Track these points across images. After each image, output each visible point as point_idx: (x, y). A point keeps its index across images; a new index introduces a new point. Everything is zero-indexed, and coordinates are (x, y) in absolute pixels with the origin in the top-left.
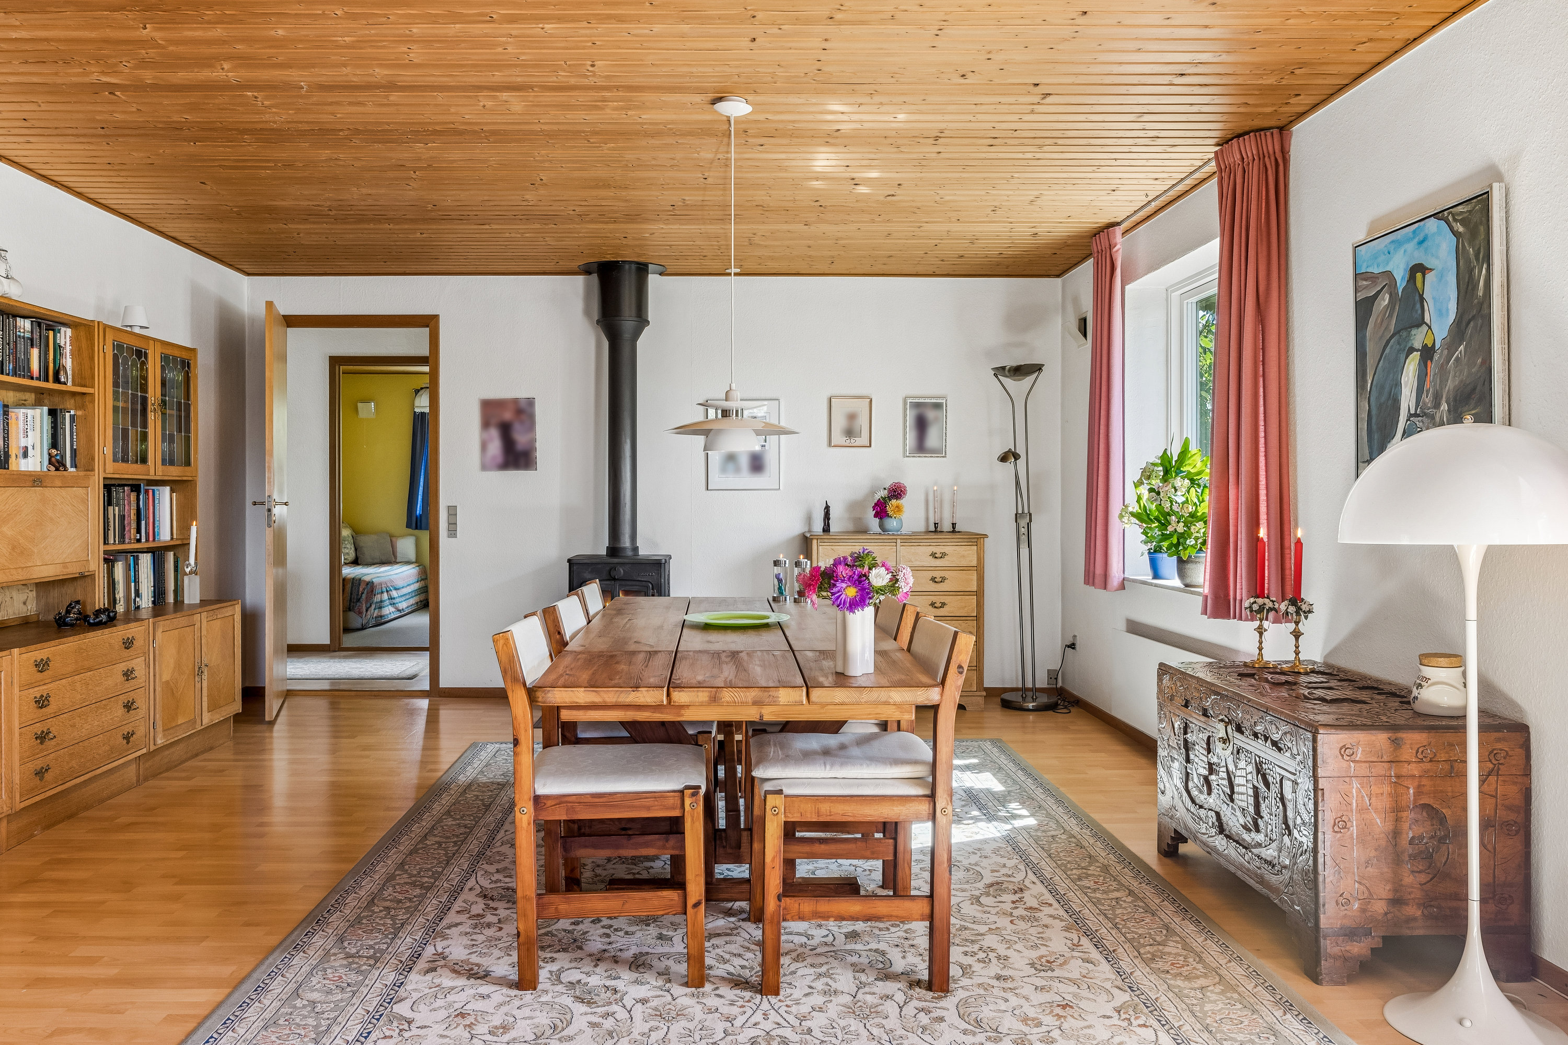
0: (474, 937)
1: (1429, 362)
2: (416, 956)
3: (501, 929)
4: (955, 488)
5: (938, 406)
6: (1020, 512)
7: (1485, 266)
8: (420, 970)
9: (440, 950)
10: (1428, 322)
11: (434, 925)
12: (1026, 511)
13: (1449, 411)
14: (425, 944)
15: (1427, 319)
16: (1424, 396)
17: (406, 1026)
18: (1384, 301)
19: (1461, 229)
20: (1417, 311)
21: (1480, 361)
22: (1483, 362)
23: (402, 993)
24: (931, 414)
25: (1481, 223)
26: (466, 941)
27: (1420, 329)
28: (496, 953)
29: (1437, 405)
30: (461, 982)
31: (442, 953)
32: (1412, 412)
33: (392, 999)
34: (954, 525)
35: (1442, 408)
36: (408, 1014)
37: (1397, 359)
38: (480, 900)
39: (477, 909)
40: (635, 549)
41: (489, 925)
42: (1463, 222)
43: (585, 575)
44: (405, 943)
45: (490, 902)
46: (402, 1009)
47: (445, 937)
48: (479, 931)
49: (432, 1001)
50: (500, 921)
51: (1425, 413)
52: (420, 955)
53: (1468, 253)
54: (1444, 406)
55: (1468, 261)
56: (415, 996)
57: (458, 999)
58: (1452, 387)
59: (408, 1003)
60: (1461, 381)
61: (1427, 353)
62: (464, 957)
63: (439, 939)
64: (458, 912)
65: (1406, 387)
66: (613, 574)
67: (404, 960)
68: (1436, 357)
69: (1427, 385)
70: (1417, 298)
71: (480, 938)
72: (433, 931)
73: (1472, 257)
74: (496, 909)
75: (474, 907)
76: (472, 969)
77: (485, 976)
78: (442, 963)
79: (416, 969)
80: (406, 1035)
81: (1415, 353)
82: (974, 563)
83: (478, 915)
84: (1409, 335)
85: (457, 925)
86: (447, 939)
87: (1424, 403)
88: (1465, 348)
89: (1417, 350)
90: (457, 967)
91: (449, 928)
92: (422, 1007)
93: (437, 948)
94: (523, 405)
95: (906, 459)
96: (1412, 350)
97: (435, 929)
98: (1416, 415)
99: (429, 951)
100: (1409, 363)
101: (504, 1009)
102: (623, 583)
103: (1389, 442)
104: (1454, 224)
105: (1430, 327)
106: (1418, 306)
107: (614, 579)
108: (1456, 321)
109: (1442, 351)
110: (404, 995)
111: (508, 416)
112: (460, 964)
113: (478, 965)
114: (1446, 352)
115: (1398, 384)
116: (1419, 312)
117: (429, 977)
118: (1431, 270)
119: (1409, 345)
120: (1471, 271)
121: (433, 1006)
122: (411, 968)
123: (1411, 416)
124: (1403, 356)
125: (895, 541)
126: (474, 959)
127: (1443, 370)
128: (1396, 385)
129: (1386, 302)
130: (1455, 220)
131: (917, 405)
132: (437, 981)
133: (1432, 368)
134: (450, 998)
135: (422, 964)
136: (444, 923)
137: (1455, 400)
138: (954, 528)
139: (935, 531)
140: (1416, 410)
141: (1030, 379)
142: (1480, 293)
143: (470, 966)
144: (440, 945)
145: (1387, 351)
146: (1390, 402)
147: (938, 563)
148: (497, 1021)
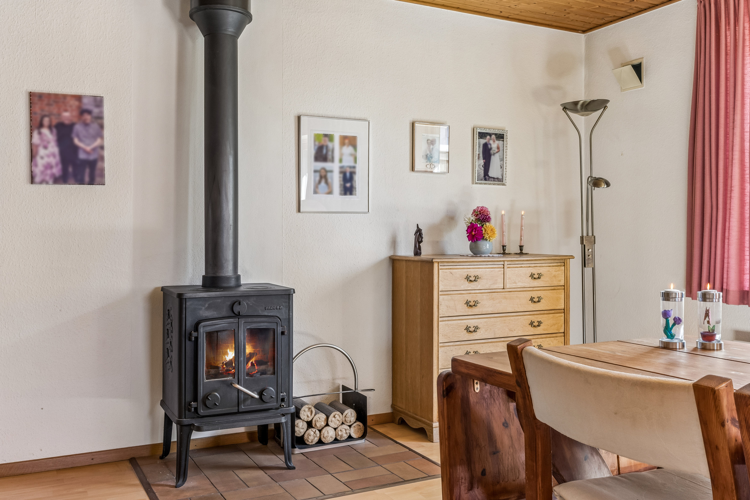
4: (523, 213)
5: (500, 137)
6: (585, 234)
12: (590, 234)
24: (494, 145)
34: (521, 247)
40: (238, 278)
43: (201, 312)
66: (237, 309)
82: (562, 283)
94: (87, 104)
95: (475, 186)
102: (250, 320)
107: (238, 315)
111: (67, 116)
125: (502, 263)
131: (482, 135)
138: (521, 250)
139: (521, 253)
141: (596, 114)
147: (536, 283)
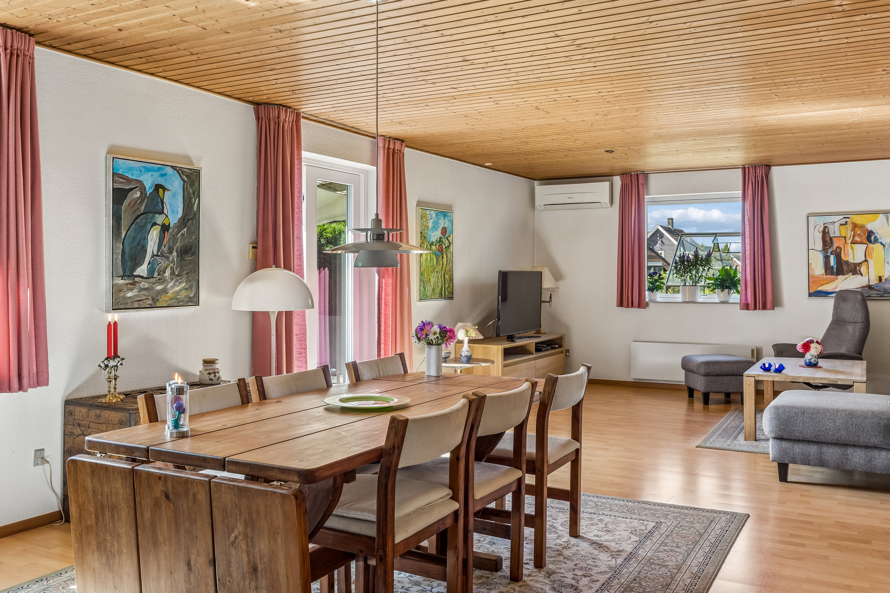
0: (592, 563)
1: (166, 232)
2: (628, 559)
3: (575, 565)
7: (197, 199)
8: (625, 552)
9: (614, 560)
10: (166, 213)
11: (615, 575)
13: (177, 256)
14: (621, 564)
15: (165, 211)
16: (163, 247)
17: (633, 532)
18: (137, 194)
19: (186, 179)
20: (159, 207)
21: (194, 237)
22: (196, 238)
23: (635, 544)
25: (196, 181)
26: (598, 563)
27: (161, 215)
28: (583, 553)
29: (171, 252)
30: (605, 543)
31: (613, 558)
32: (155, 253)
33: (640, 542)
35: (173, 254)
36: (632, 536)
37: (144, 226)
38: (581, 587)
39: (585, 581)
41: (581, 569)
42: (187, 176)
44: (633, 567)
45: (574, 584)
46: (634, 538)
47: (610, 567)
48: (588, 566)
49: (621, 539)
50: (574, 570)
51: (163, 255)
52: (625, 560)
53: (189, 191)
54: (175, 254)
55: (189, 193)
56: (629, 542)
57: (608, 537)
58: (179, 246)
59: (632, 540)
60: (184, 244)
61: (165, 228)
62: (601, 554)
63: (613, 566)
64: (598, 581)
65: (151, 241)
67: (634, 559)
68: (171, 231)
69: (165, 241)
70: (159, 200)
71: (589, 562)
72: (616, 571)
73: (192, 194)
74: (573, 578)
75: (586, 583)
76: (599, 547)
77: (593, 543)
78: (613, 553)
79: (628, 553)
80: (633, 529)
81: (158, 226)
83: (585, 576)
84: (154, 216)
85: (600, 573)
86: (608, 565)
87: (163, 251)
88: (187, 230)
89: (159, 225)
90: (606, 550)
91: (605, 572)
92: (626, 537)
93: (615, 561)
96: (155, 224)
97: (615, 572)
98: (157, 256)
99: (620, 561)
100: (154, 230)
101: (589, 530)
103: (139, 267)
104: (182, 175)
105: (167, 216)
106: (160, 204)
108: (182, 217)
109: (174, 229)
110: (634, 543)
112: (604, 551)
113: (595, 548)
114: (176, 230)
115: (145, 239)
116: (161, 207)
117: (621, 548)
118: (168, 190)
119: (154, 221)
120: (191, 199)
121: (620, 537)
122: (630, 554)
123: (153, 256)
124: (149, 226)
126: (596, 552)
127: (174, 238)
128: (144, 239)
129: (138, 195)
130: (184, 174)
132: (617, 546)
133: (167, 235)
134: (613, 538)
135: (625, 555)
136: (608, 576)
137: (181, 251)
140: (158, 253)
142: (195, 209)
143: (599, 549)
144: (613, 563)
145: (138, 220)
146: (139, 247)
148: (594, 527)
